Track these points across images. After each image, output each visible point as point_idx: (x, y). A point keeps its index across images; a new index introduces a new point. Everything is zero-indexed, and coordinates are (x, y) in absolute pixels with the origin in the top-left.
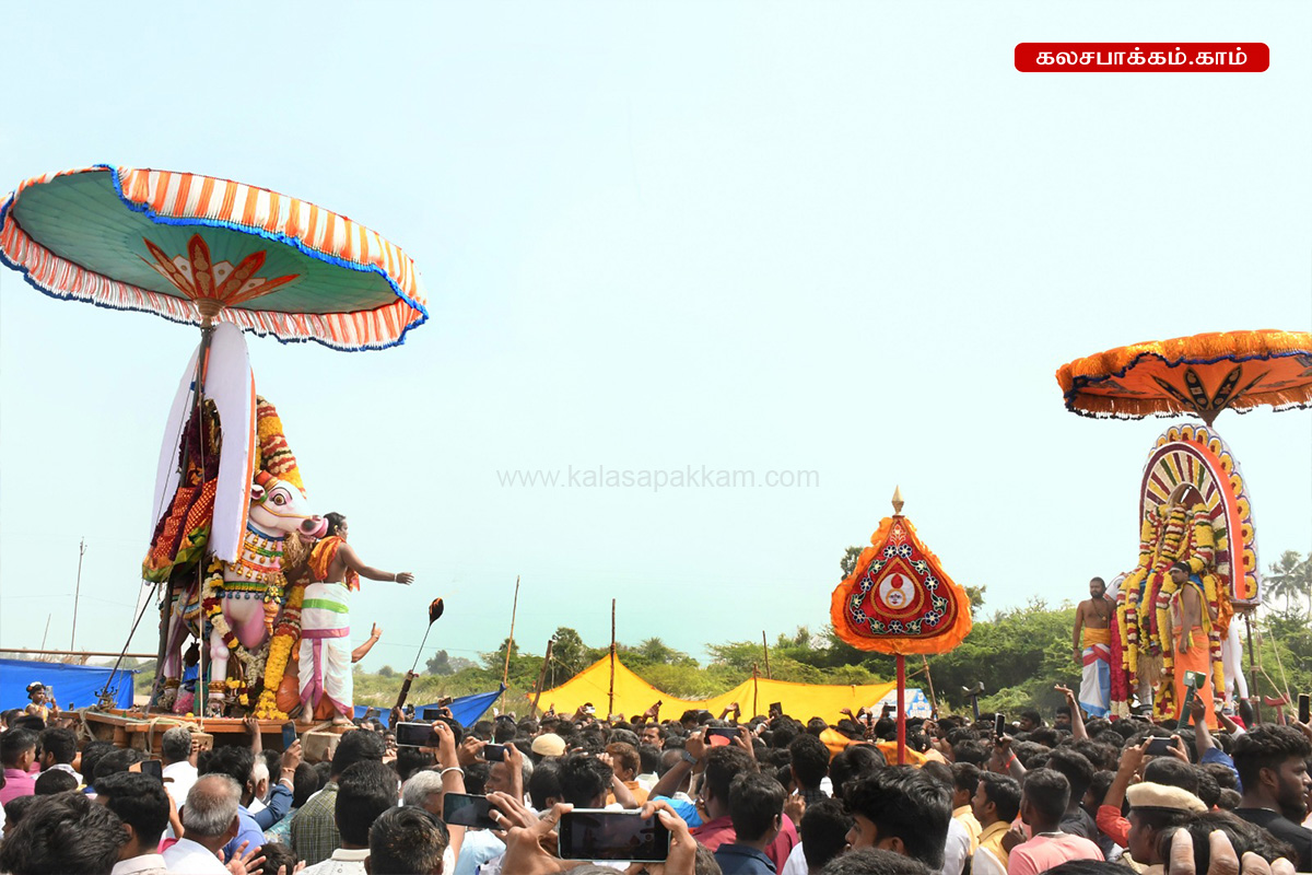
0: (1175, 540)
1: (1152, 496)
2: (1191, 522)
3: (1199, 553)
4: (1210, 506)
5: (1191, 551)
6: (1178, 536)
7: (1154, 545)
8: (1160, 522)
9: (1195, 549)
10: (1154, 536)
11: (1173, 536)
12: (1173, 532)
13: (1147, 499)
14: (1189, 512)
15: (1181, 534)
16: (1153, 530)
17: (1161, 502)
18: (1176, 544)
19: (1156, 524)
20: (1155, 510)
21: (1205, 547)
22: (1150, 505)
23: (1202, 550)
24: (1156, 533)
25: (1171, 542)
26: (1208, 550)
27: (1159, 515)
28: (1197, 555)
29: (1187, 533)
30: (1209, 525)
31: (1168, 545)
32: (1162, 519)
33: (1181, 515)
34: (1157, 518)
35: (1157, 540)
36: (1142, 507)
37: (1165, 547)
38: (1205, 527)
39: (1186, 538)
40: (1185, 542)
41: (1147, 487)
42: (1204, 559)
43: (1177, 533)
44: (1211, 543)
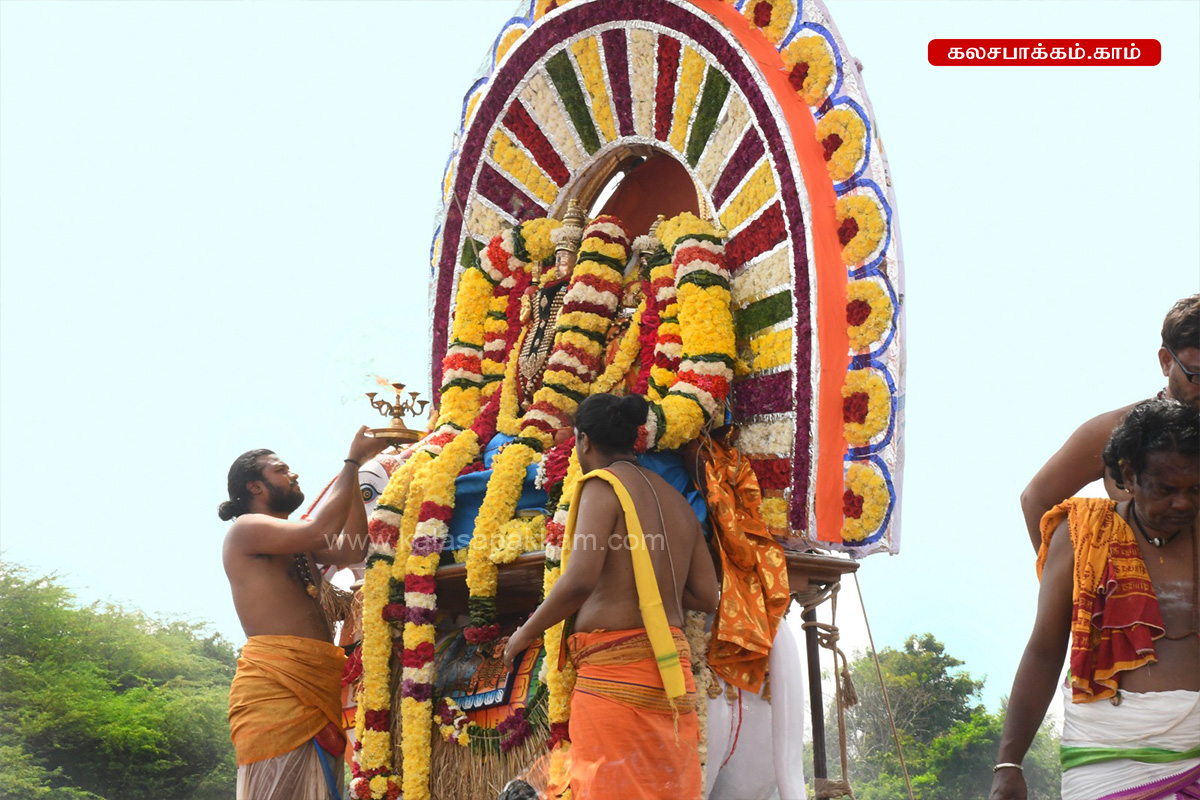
0: (592, 335)
1: (498, 189)
2: (657, 273)
3: (689, 377)
4: (732, 219)
5: (657, 373)
6: (605, 322)
7: (501, 356)
8: (524, 280)
9: (672, 365)
10: (502, 325)
11: (588, 320)
12: (587, 307)
13: (477, 201)
14: (641, 241)
15: (612, 316)
16: (500, 303)
17: (531, 211)
18: (594, 348)
19: (509, 282)
20: (507, 235)
21: (711, 357)
22: (485, 219)
23: (699, 368)
24: (511, 314)
25: (580, 341)
26: (718, 368)
27: (522, 254)
28: (684, 387)
29: (635, 313)
30: (726, 286)
31: (570, 349)
32: (533, 268)
33: (615, 251)
34: (514, 263)
35: (510, 337)
36: (453, 226)
37: (558, 357)
38: (715, 290)
39: (634, 330)
40: (630, 340)
41: (484, 156)
42: (705, 397)
43: (601, 310)
44: (726, 345)
